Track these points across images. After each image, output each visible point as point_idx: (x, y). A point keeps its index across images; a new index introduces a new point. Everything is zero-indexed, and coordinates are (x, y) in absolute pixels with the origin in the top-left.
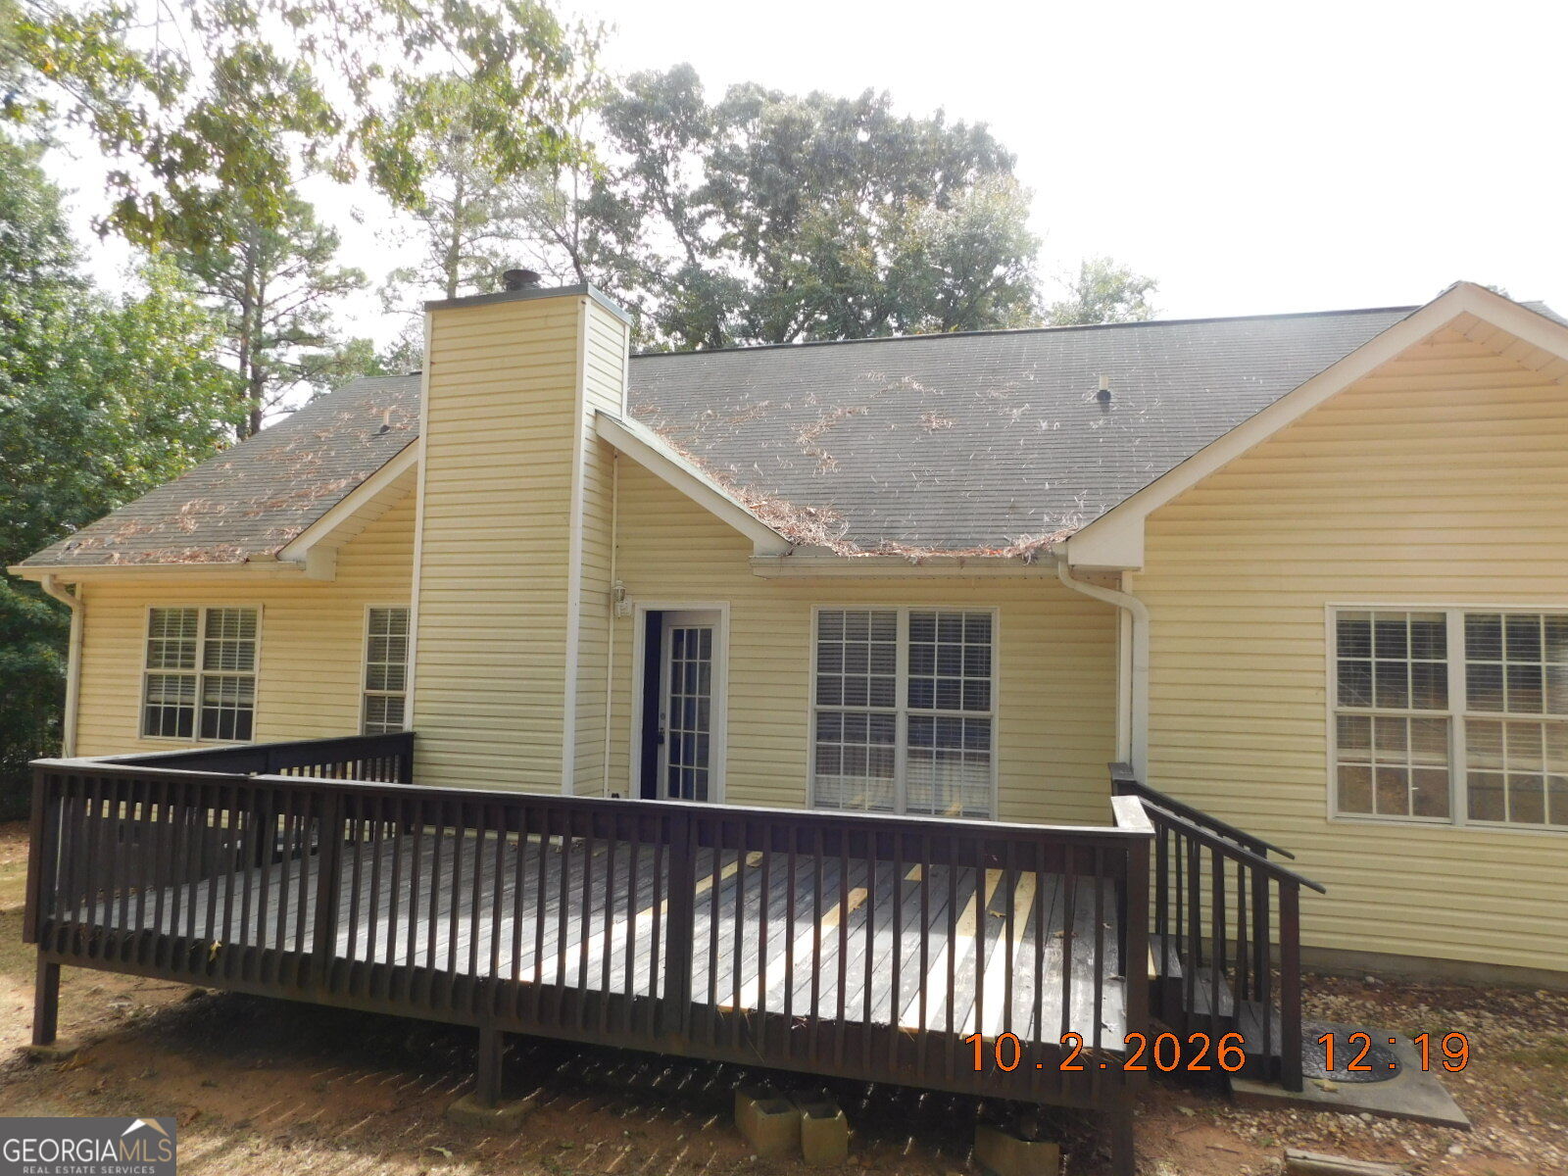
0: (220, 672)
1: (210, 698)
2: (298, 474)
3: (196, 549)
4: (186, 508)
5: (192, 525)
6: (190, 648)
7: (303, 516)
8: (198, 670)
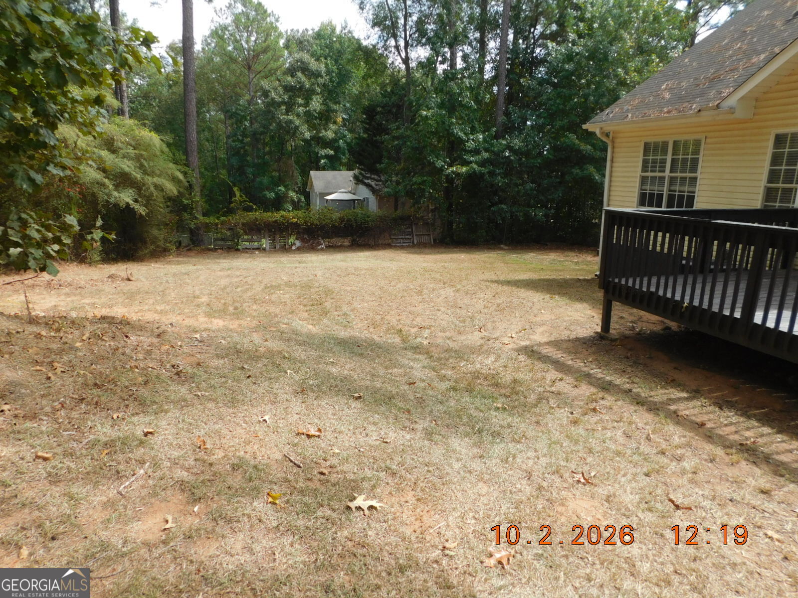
0: (678, 175)
1: (672, 188)
2: (731, 57)
3: (670, 108)
4: (663, 87)
5: (667, 96)
6: (663, 162)
7: (735, 81)
8: (667, 173)
